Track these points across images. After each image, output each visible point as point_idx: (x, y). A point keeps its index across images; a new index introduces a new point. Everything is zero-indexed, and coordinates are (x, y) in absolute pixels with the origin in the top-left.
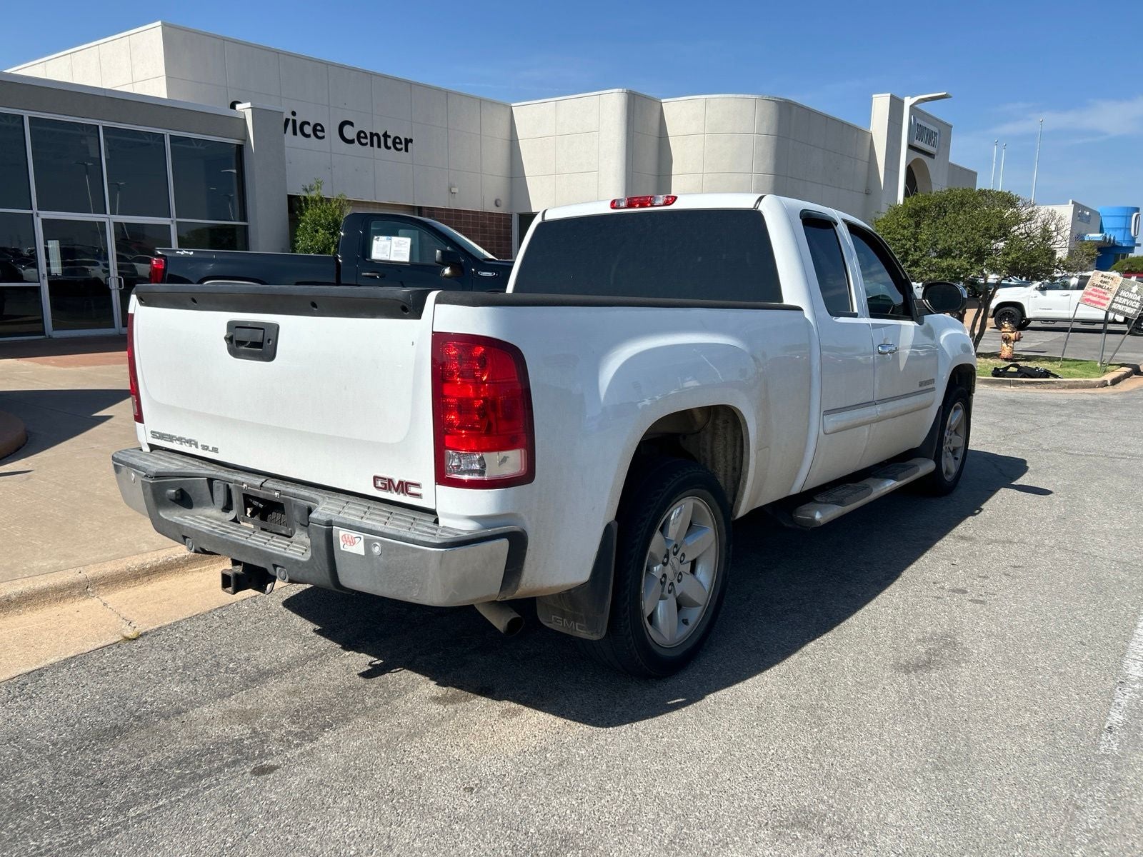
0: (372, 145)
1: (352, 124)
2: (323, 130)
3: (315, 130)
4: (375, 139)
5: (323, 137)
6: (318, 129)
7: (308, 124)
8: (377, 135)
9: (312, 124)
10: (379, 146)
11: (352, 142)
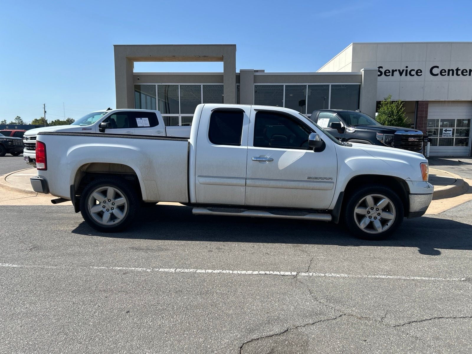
0: (449, 75)
1: (438, 67)
2: (421, 72)
3: (417, 73)
4: (451, 72)
5: (421, 75)
6: (418, 72)
7: (414, 70)
8: (453, 70)
9: (416, 71)
10: (453, 75)
11: (437, 75)
